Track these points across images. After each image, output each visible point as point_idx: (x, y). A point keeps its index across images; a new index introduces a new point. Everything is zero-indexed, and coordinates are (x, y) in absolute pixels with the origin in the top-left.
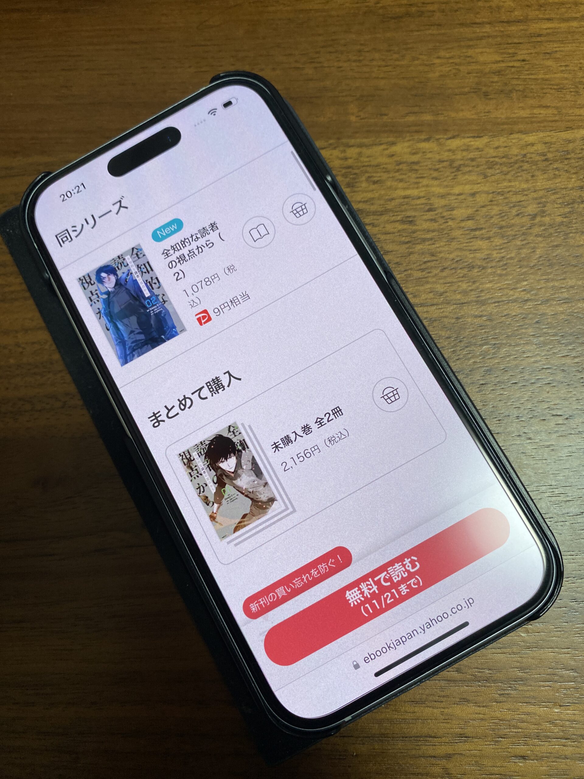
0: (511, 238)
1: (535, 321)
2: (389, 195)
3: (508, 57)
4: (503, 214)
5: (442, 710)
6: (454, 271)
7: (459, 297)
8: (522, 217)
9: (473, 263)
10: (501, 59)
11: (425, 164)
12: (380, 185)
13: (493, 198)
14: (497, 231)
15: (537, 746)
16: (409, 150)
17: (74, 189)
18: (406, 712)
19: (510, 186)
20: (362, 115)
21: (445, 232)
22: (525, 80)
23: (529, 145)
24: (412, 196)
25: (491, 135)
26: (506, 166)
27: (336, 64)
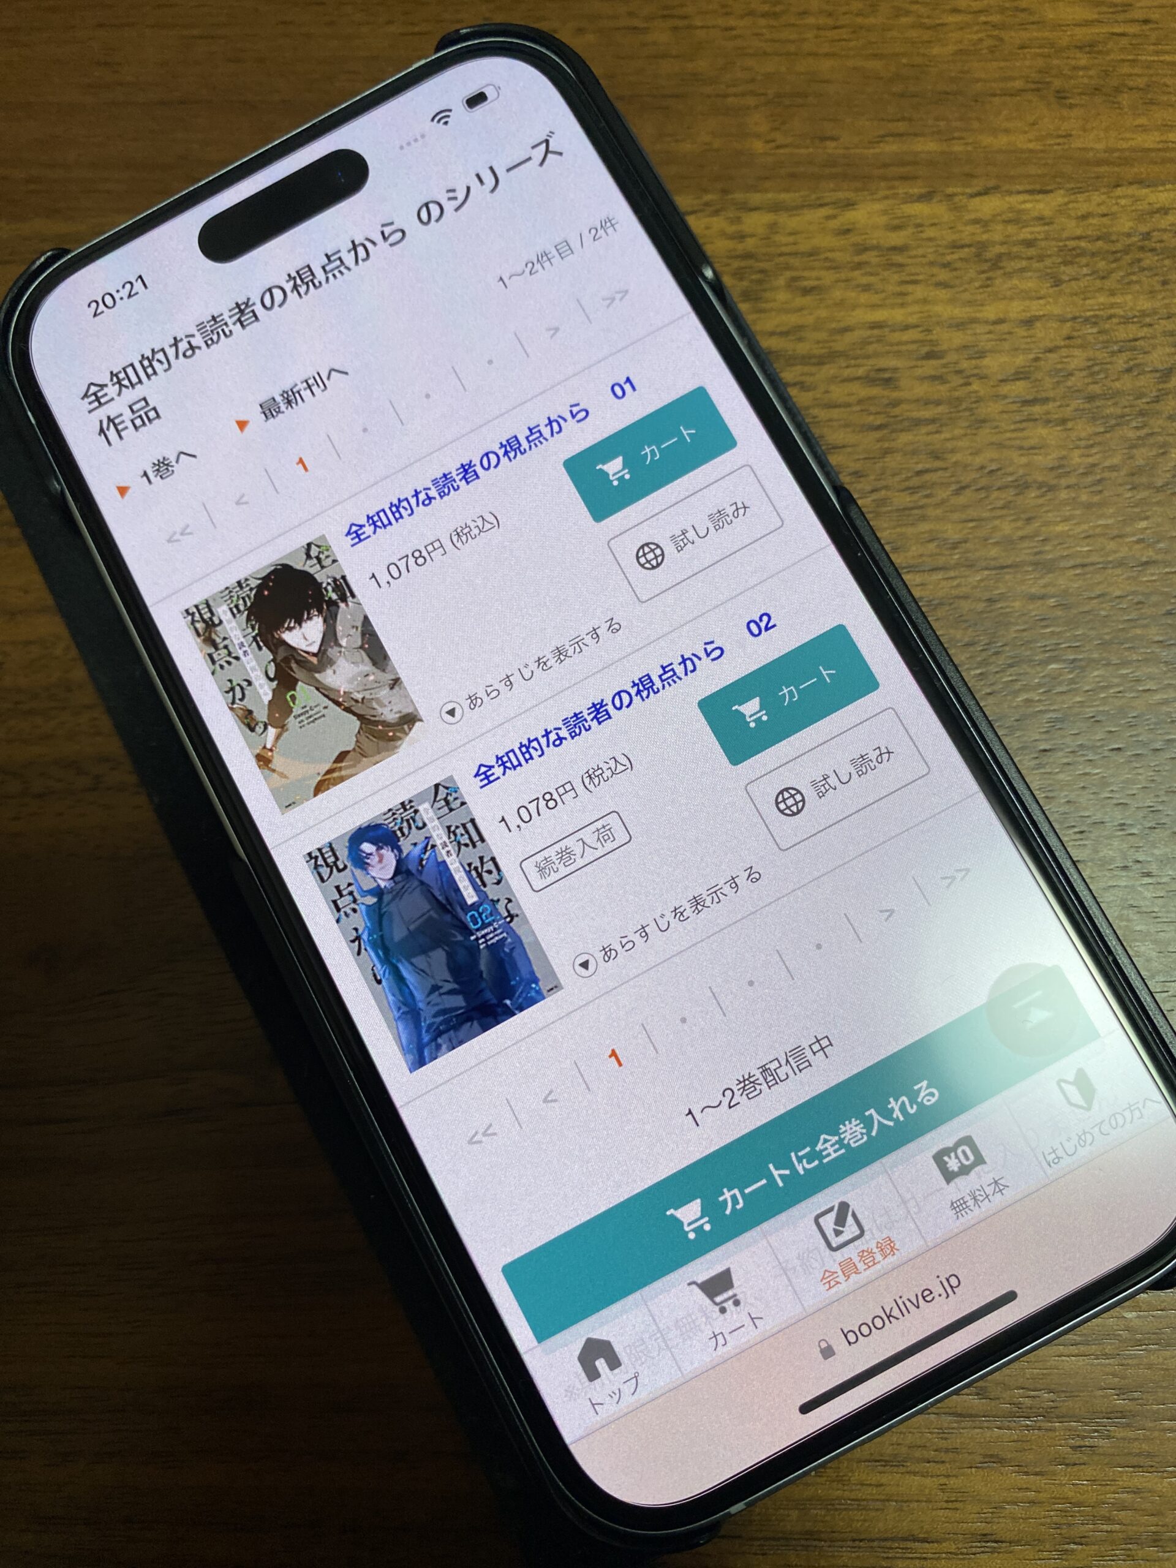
0: (1113, 422)
1: (1164, 610)
2: (839, 321)
3: (1112, 13)
4: (1096, 368)
5: (943, 1480)
6: (983, 494)
7: (994, 552)
8: (1139, 374)
9: (1027, 477)
10: (1096, 16)
11: (920, 252)
12: (818, 297)
13: (1074, 330)
14: (1081, 407)
15: (1155, 1561)
16: (883, 220)
17: (120, 288)
18: (862, 1485)
19: (1112, 306)
20: (780, 139)
21: (964, 406)
22: (1149, 65)
23: (1158, 211)
24: (890, 323)
25: (1073, 189)
26: (1103, 259)
27: (721, 22)
